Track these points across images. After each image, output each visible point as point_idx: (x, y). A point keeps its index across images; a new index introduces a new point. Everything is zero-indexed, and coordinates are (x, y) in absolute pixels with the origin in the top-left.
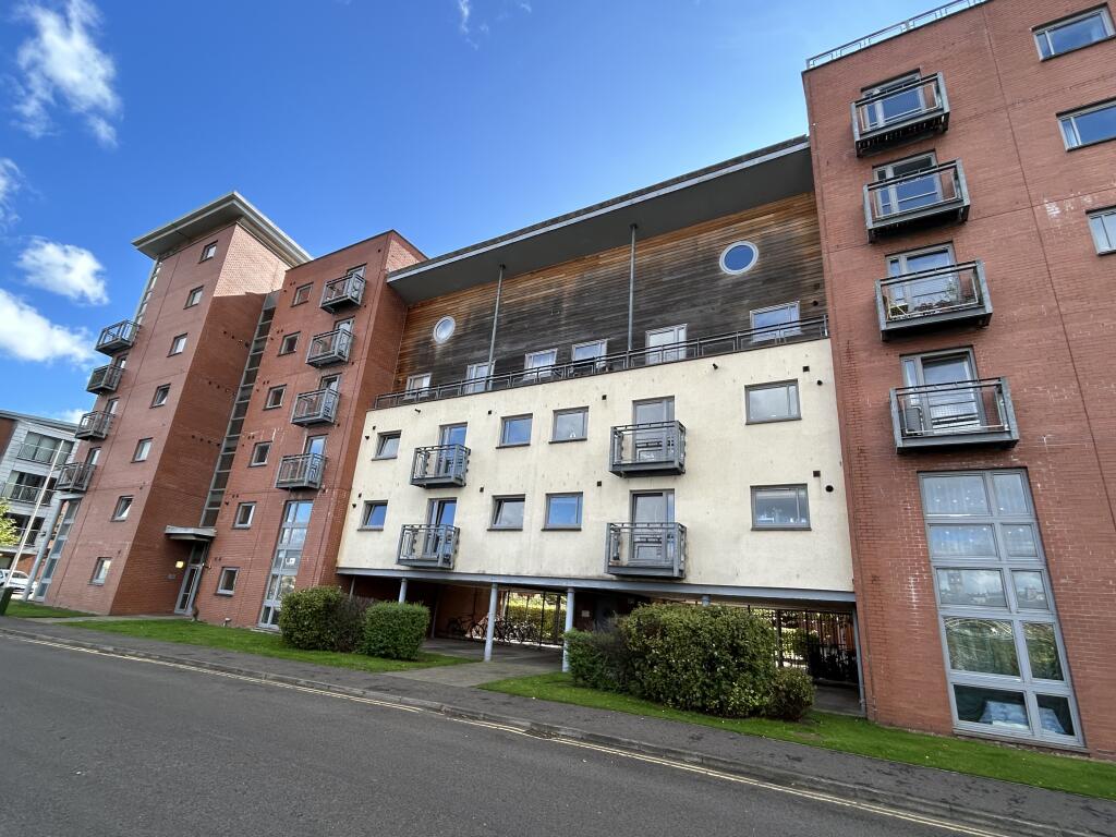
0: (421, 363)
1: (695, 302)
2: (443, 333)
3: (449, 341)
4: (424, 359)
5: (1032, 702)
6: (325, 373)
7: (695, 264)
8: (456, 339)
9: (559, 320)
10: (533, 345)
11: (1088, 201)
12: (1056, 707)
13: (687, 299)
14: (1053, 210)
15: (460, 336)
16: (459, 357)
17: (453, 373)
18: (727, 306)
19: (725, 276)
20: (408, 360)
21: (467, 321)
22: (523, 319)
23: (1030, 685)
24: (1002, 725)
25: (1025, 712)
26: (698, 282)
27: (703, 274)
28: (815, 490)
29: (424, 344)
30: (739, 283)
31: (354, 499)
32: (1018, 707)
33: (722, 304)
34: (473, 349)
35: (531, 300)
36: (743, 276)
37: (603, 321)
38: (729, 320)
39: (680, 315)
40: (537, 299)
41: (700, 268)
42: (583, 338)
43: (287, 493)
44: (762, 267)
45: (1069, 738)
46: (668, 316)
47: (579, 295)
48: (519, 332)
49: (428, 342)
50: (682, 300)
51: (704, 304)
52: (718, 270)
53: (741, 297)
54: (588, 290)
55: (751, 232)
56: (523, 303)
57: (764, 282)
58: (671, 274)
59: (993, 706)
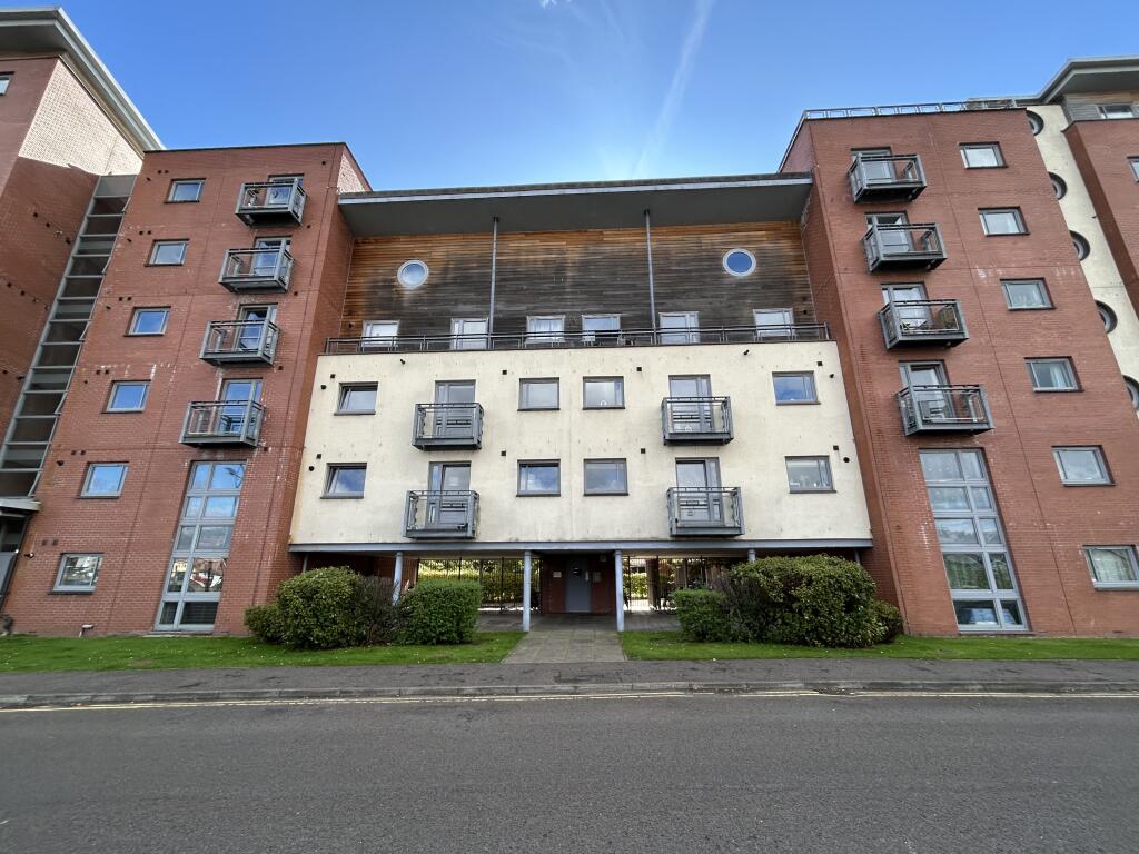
0: (382, 308)
1: (705, 294)
2: (411, 279)
3: (421, 288)
4: (387, 303)
5: (998, 606)
6: (246, 299)
7: (701, 260)
8: (431, 287)
9: (564, 288)
10: (535, 308)
11: (1000, 272)
12: (1010, 606)
13: (696, 290)
14: (982, 274)
15: (437, 285)
16: (438, 308)
17: (432, 325)
18: (733, 302)
19: (729, 276)
20: (361, 301)
21: (446, 270)
22: (518, 279)
23: (997, 595)
24: (982, 624)
25: (994, 613)
26: (706, 277)
27: (707, 270)
28: (835, 459)
29: (384, 287)
30: (741, 284)
31: (309, 459)
32: (990, 610)
33: (729, 300)
34: (457, 302)
35: (527, 262)
36: (745, 278)
37: (613, 296)
38: (737, 314)
39: (690, 302)
40: (535, 262)
41: (705, 264)
42: (593, 309)
43: (194, 451)
44: (760, 274)
45: (1018, 626)
46: (679, 302)
47: (584, 266)
48: (516, 292)
49: (391, 284)
50: (691, 290)
51: (712, 297)
52: (722, 269)
53: (744, 297)
54: (595, 262)
55: (748, 242)
56: (517, 262)
57: (763, 288)
58: (678, 264)
59: (975, 611)
